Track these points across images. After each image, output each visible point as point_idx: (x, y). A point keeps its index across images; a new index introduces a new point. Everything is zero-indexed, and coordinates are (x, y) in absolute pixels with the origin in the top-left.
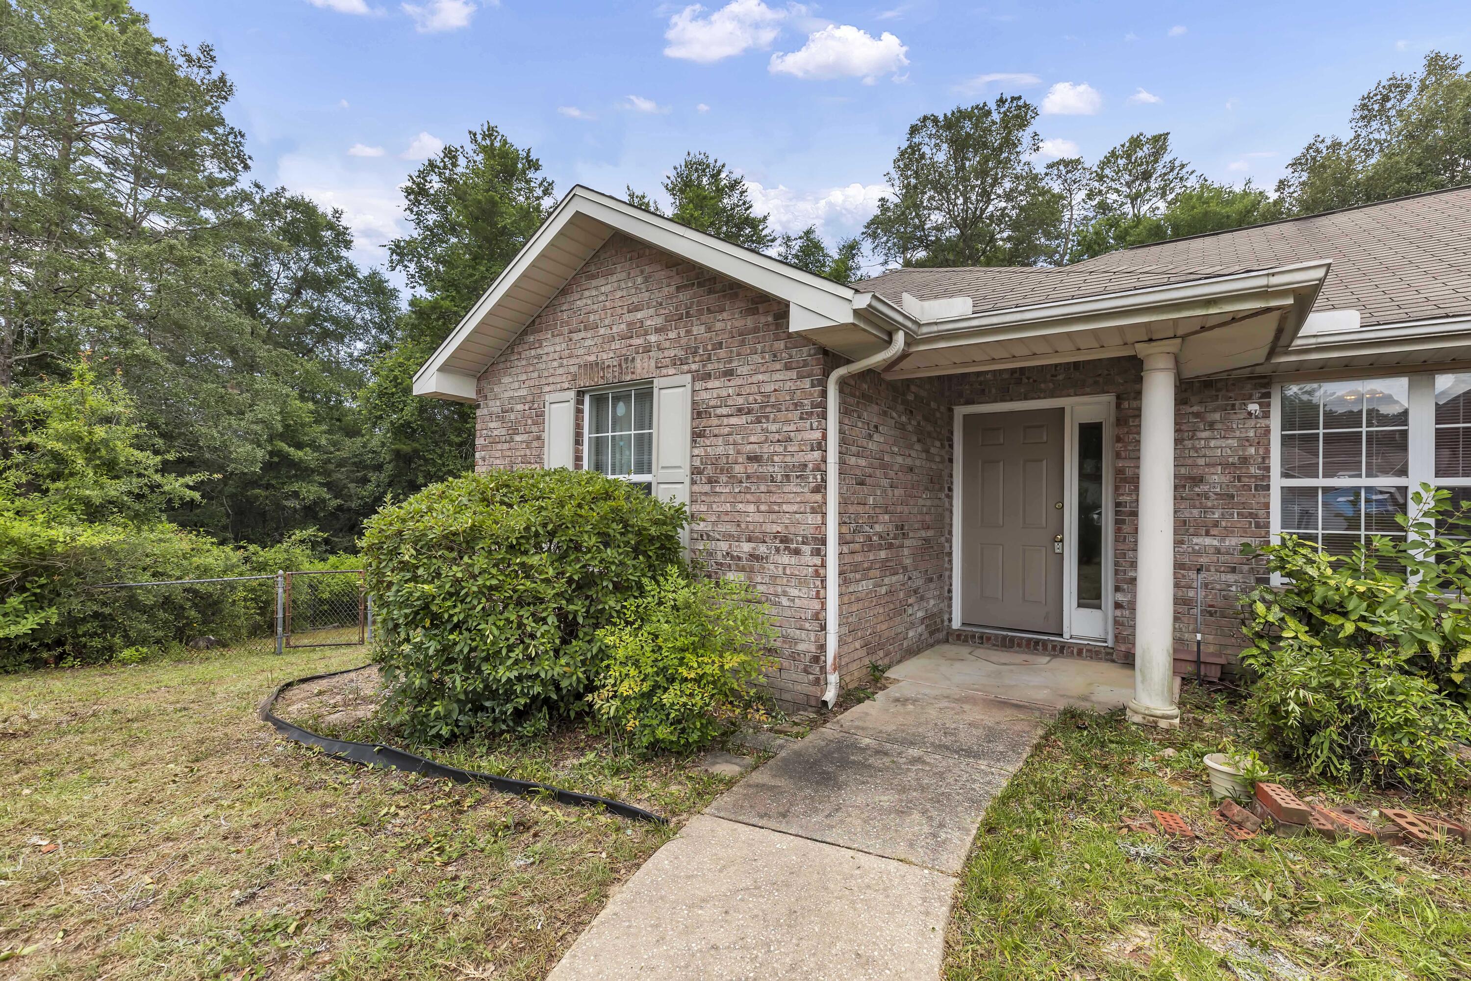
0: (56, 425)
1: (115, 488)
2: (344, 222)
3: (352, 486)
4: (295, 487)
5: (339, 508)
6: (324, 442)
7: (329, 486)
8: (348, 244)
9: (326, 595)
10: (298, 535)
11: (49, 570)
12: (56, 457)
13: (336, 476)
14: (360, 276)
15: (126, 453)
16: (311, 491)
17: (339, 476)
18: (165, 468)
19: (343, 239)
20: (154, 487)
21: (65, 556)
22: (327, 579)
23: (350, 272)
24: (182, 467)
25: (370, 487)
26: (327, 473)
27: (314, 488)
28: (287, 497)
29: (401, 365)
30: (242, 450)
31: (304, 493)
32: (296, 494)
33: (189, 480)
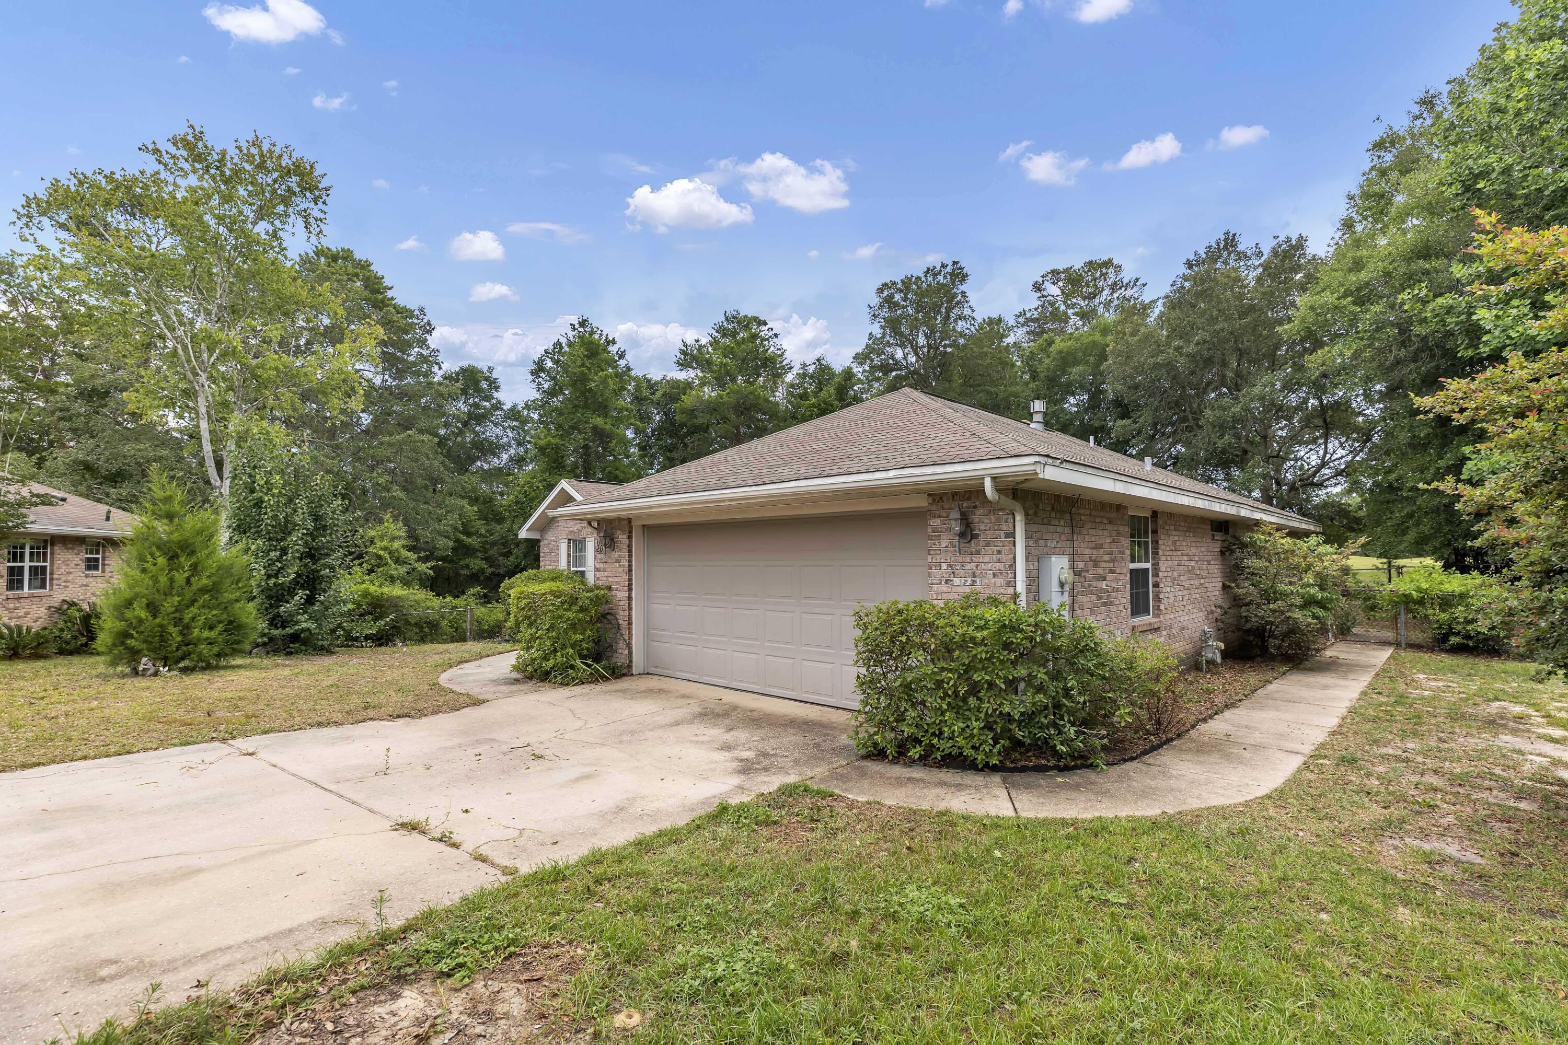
0: (379, 544)
1: (403, 570)
2: (494, 375)
3: (501, 558)
4: (467, 561)
5: (493, 573)
6: (483, 531)
7: (486, 559)
8: (497, 388)
9: (486, 627)
10: (472, 591)
11: (381, 606)
12: (380, 557)
13: (491, 552)
14: (505, 408)
15: (405, 553)
16: (476, 563)
17: (493, 552)
18: (419, 559)
19: (494, 385)
20: (414, 569)
21: (387, 600)
22: (486, 618)
23: (498, 406)
24: (425, 560)
25: (512, 559)
26: (486, 551)
27: (478, 562)
28: (462, 568)
29: (529, 482)
30: (442, 542)
31: (472, 565)
32: (467, 566)
33: (429, 565)
